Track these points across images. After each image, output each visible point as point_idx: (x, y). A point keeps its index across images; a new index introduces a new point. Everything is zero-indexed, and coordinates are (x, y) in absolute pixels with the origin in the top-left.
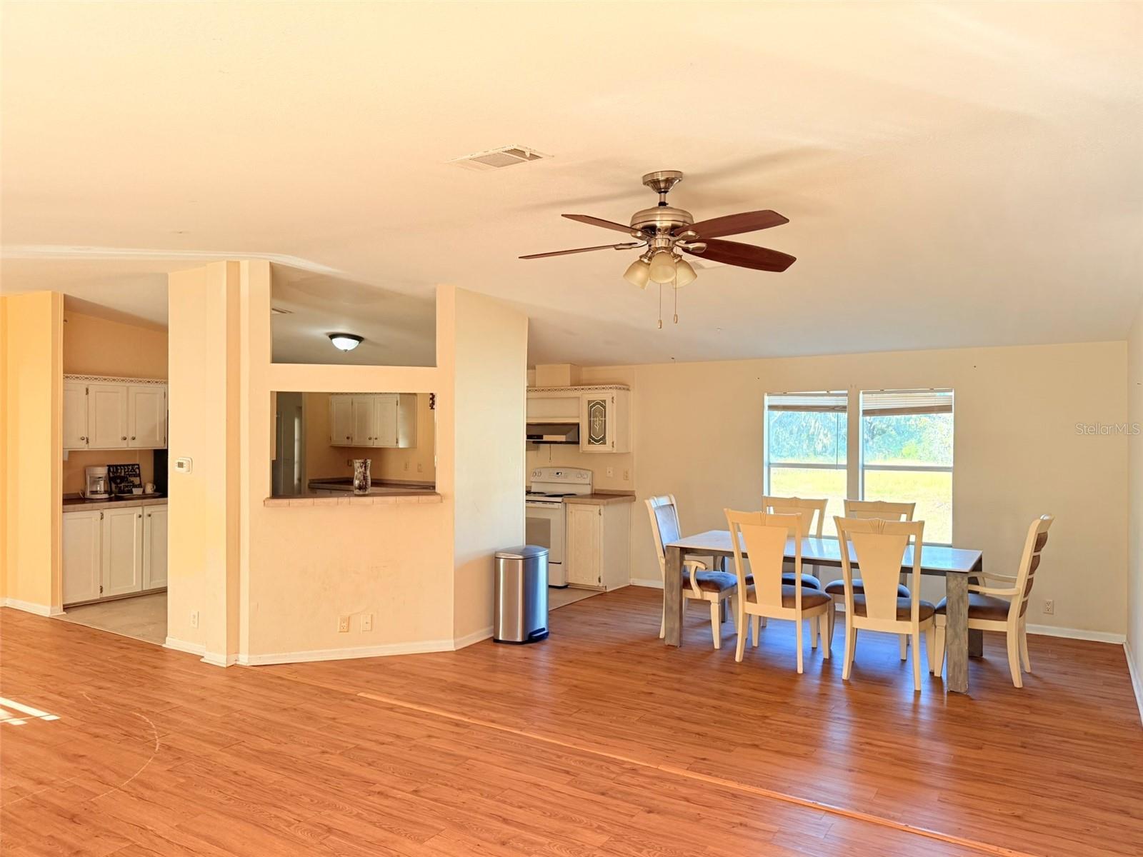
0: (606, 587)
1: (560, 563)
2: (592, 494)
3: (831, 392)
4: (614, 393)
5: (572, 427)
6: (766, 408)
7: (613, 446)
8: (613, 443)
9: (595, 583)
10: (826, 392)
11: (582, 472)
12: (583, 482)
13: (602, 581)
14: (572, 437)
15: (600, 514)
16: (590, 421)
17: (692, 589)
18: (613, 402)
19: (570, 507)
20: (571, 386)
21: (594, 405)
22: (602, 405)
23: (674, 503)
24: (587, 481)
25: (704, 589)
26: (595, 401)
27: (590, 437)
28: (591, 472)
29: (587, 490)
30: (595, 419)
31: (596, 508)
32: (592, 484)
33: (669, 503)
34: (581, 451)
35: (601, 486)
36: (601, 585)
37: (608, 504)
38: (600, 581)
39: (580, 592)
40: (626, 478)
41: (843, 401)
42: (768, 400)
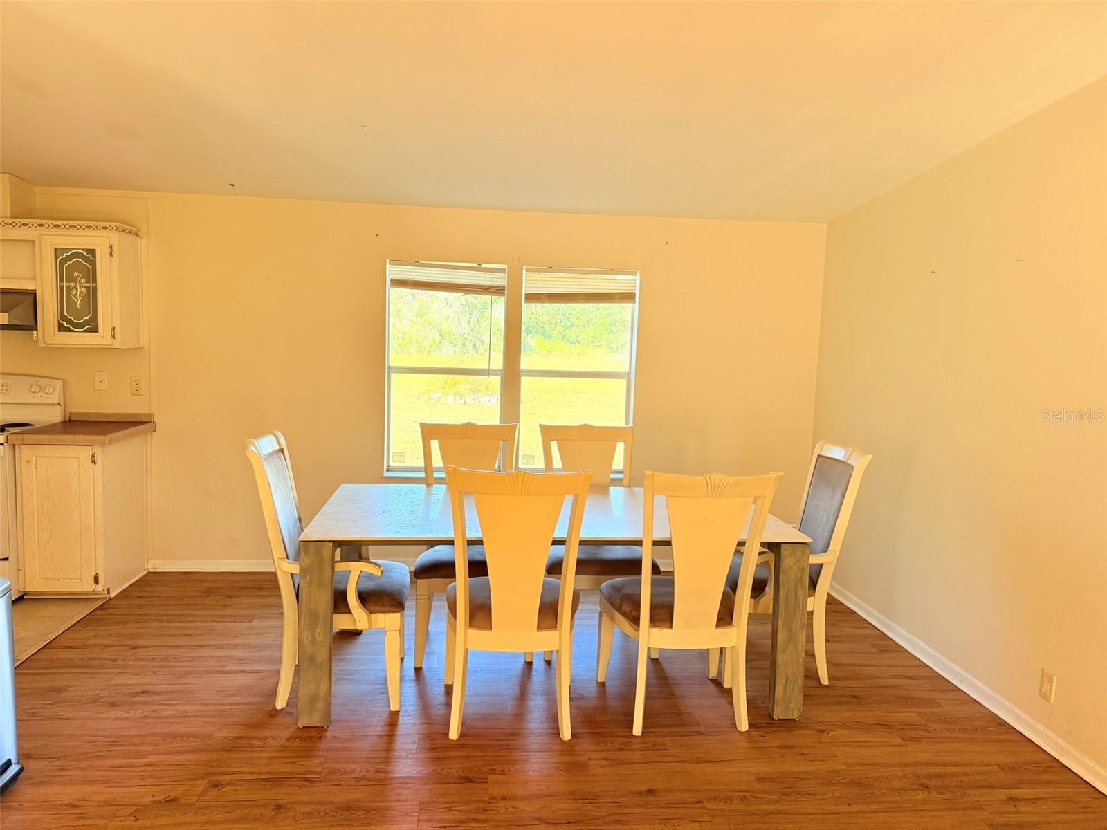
0: (108, 589)
1: (7, 559)
2: (64, 422)
3: (484, 265)
4: (114, 238)
5: (21, 297)
6: (388, 282)
7: (114, 336)
8: (113, 330)
9: (88, 586)
10: (476, 265)
11: (43, 382)
12: (45, 399)
13: (101, 580)
14: (21, 316)
15: (94, 462)
16: (62, 288)
17: (350, 612)
18: (111, 254)
19: (25, 452)
20: (11, 218)
21: (69, 258)
22: (86, 259)
23: (284, 446)
24: (55, 398)
25: (373, 608)
26: (68, 250)
27: (62, 317)
28: (61, 382)
29: (56, 416)
30: (72, 285)
31: (85, 453)
32: (64, 404)
33: (278, 448)
34: (41, 344)
35: (85, 404)
36: (99, 588)
37: (111, 442)
38: (96, 581)
39: (54, 609)
40: (137, 391)
41: (500, 280)
42: (393, 271)
